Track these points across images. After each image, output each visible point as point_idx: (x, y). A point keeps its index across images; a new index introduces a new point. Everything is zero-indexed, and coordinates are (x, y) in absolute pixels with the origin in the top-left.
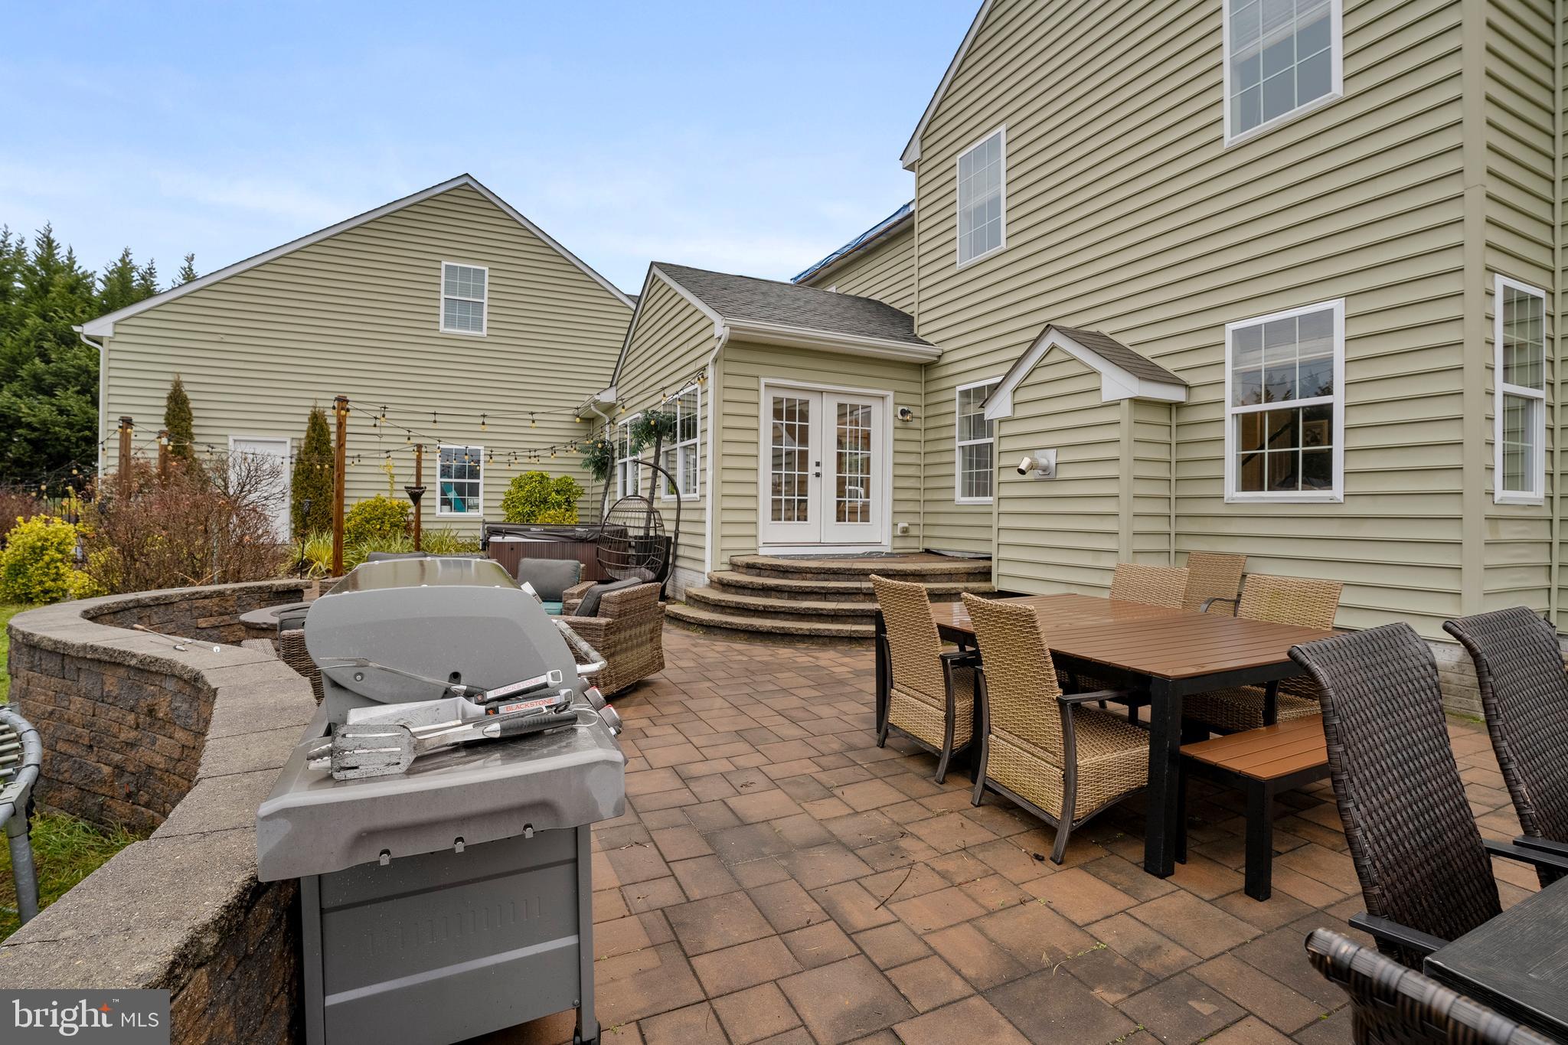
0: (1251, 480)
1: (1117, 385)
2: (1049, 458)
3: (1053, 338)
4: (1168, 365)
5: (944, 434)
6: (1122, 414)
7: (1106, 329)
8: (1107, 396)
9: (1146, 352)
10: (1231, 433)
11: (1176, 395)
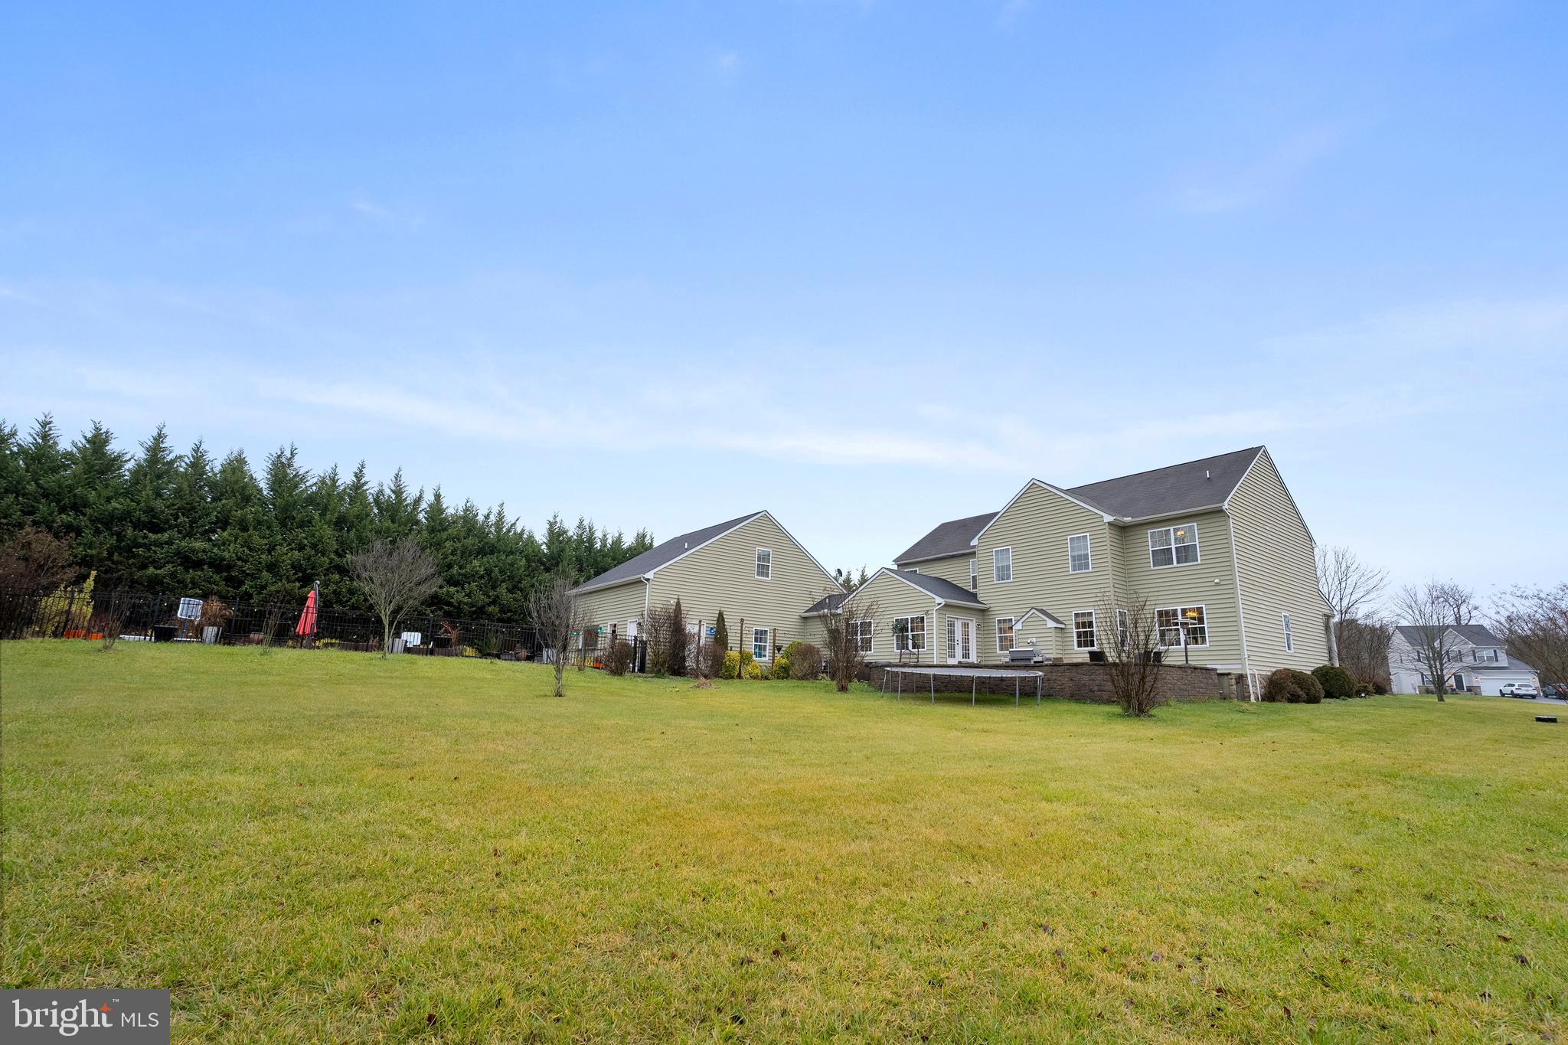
0: (1079, 645)
1: (1051, 624)
2: (1034, 640)
3: (1033, 611)
4: (1060, 619)
5: (992, 624)
6: (1053, 630)
7: (1044, 608)
8: (1048, 626)
9: (1055, 615)
10: (1075, 635)
11: (1063, 626)
